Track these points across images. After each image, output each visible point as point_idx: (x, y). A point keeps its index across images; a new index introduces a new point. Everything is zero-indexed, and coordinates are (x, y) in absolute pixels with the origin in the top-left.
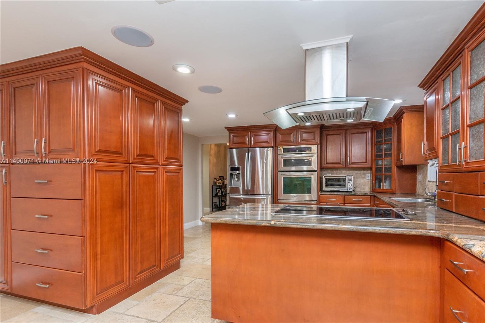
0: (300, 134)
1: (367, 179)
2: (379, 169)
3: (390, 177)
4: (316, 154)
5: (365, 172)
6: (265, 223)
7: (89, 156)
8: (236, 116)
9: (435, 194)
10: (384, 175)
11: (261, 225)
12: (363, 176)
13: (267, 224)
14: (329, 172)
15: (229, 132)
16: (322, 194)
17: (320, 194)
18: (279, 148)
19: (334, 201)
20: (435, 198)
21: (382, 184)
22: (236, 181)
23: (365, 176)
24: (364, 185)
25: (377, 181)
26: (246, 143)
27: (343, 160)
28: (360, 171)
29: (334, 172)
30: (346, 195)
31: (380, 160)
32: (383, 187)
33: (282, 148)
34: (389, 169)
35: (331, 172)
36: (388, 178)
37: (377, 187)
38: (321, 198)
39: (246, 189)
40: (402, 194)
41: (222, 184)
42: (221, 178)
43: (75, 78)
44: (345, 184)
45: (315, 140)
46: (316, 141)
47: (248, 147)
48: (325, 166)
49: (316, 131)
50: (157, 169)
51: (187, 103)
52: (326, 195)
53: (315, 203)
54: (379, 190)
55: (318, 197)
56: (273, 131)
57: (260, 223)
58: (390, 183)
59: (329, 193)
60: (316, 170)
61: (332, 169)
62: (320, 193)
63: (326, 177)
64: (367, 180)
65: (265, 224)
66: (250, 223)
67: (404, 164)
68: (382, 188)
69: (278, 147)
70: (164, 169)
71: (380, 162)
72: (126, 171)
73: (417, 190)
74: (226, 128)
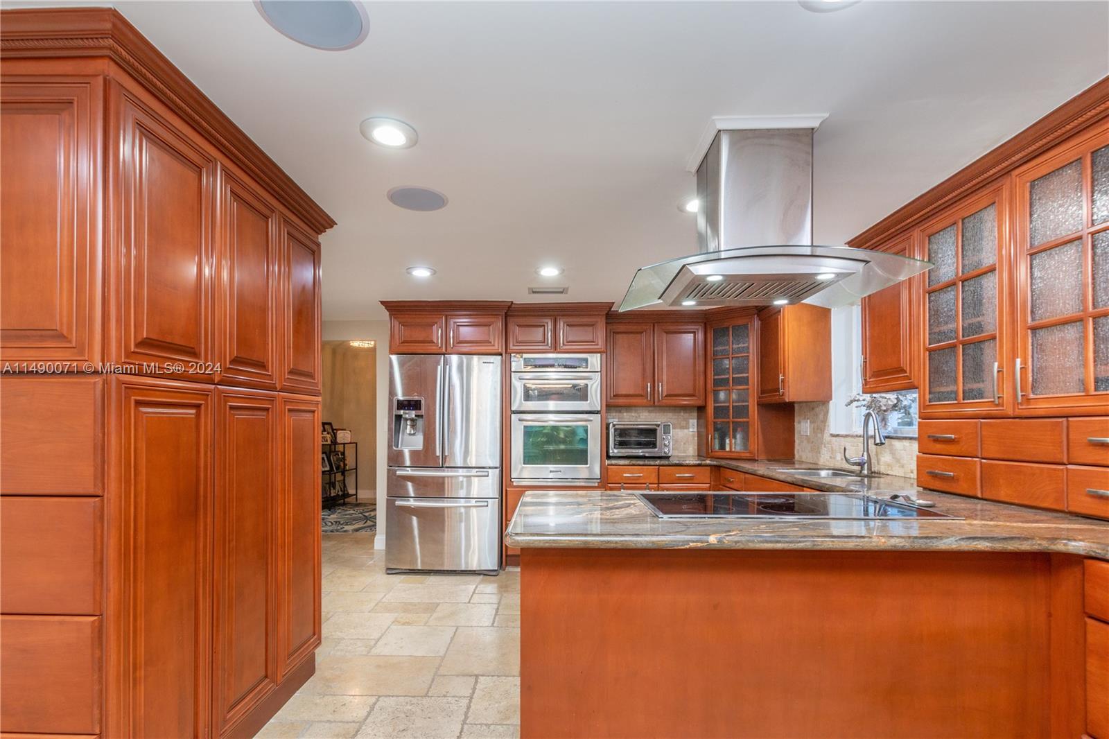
0: (564, 326)
1: (691, 430)
2: (721, 411)
3: (745, 427)
4: (599, 373)
5: (686, 415)
6: (693, 542)
7: (119, 355)
8: (431, 275)
9: (863, 460)
10: (733, 422)
11: (682, 547)
12: (683, 423)
13: (699, 545)
14: (614, 414)
15: (390, 314)
16: (612, 465)
17: (608, 465)
18: (515, 356)
19: (638, 479)
20: (862, 468)
21: (727, 441)
22: (410, 434)
23: (686, 424)
24: (684, 444)
25: (717, 436)
26: (435, 341)
27: (649, 389)
28: (677, 414)
29: (625, 414)
30: (663, 465)
31: (722, 390)
32: (731, 448)
33: (522, 357)
34: (742, 411)
35: (617, 414)
36: (739, 429)
37: (717, 447)
38: (610, 473)
39: (438, 454)
40: (769, 460)
41: (329, 442)
42: (326, 426)
43: (75, 103)
44: (656, 440)
45: (596, 343)
46: (597, 345)
47: (439, 352)
48: (611, 401)
49: (597, 322)
50: (272, 400)
51: (332, 227)
52: (620, 465)
53: (596, 485)
54: (721, 454)
55: (604, 469)
56: (500, 317)
57: (681, 543)
58: (746, 439)
59: (627, 462)
60: (599, 409)
61: (620, 408)
62: (607, 462)
63: (617, 427)
64: (691, 433)
65: (695, 544)
66: (653, 542)
67: (787, 401)
68: (728, 449)
69: (512, 355)
70: (287, 401)
71: (722, 395)
72: (208, 404)
73: (796, 453)
74: (382, 303)
